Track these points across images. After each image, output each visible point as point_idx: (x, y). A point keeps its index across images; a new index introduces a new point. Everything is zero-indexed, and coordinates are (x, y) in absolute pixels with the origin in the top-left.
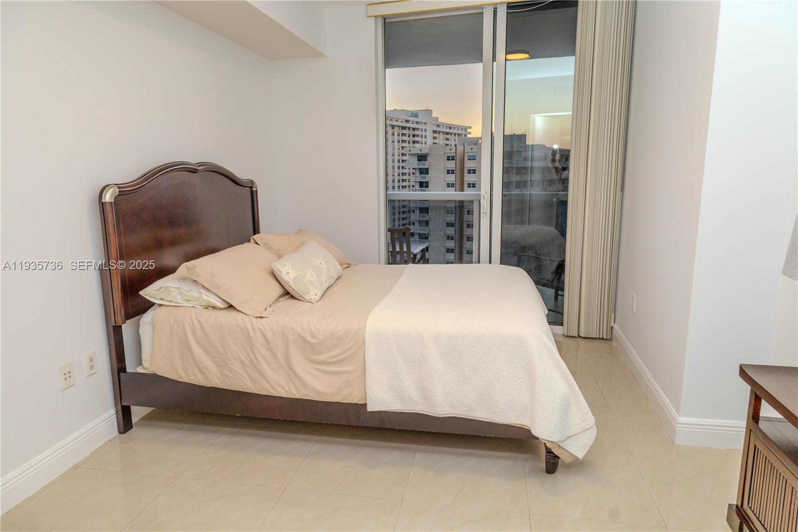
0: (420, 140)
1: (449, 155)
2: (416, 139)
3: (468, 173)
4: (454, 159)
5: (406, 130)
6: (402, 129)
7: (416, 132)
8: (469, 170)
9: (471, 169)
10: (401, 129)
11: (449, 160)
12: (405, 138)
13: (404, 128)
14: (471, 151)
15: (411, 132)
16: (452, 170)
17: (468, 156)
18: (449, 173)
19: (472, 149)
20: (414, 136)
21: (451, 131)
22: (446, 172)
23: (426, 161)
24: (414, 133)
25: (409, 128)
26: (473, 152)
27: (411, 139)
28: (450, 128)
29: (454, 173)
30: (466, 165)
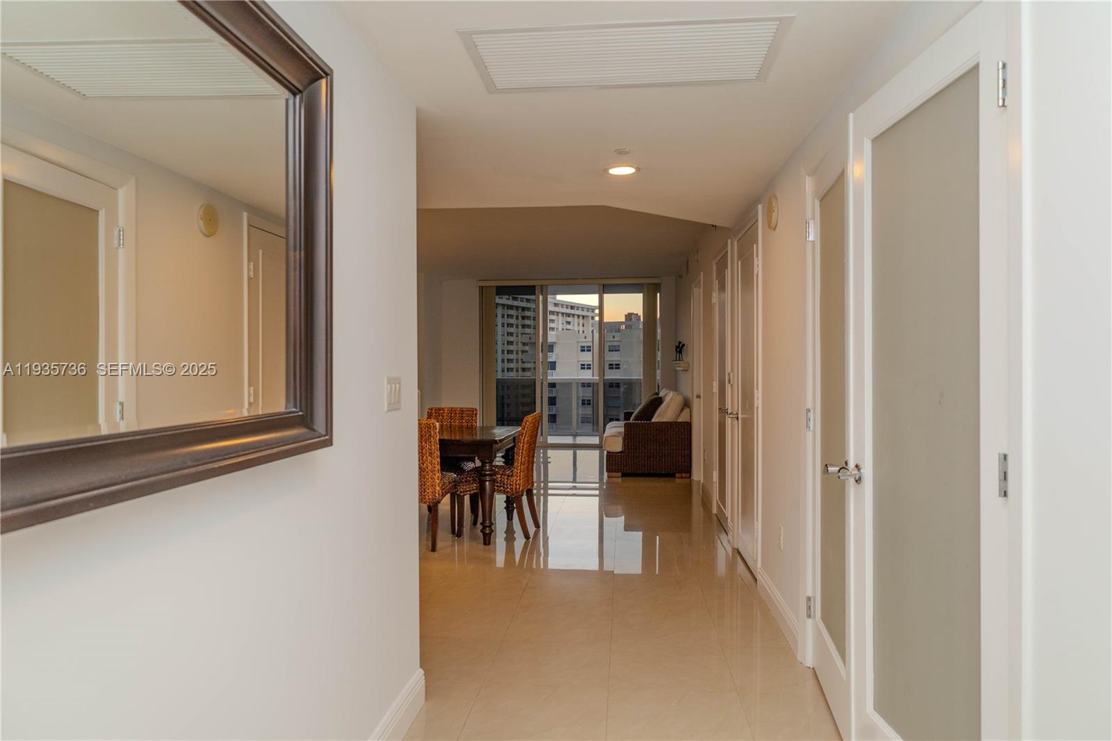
0: (532, 324)
1: (583, 345)
2: (527, 322)
3: (610, 368)
4: (590, 350)
5: (513, 309)
6: (508, 309)
7: (527, 313)
8: (610, 365)
9: (614, 363)
10: (506, 308)
11: (584, 351)
12: (511, 321)
13: (510, 307)
14: (612, 339)
15: (520, 313)
16: (588, 365)
17: (609, 346)
18: (584, 368)
19: (614, 337)
20: (523, 318)
21: (573, 312)
22: (580, 366)
23: (552, 352)
24: (523, 315)
25: (517, 308)
26: (616, 341)
27: (520, 321)
28: (572, 308)
29: (590, 368)
30: (606, 359)
